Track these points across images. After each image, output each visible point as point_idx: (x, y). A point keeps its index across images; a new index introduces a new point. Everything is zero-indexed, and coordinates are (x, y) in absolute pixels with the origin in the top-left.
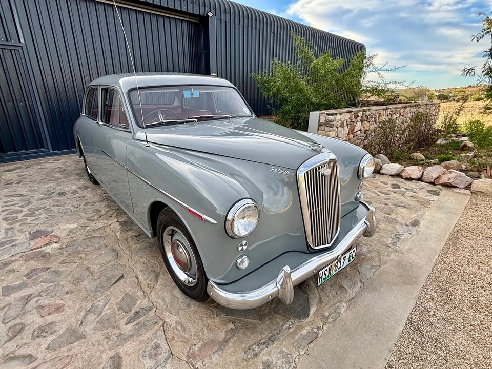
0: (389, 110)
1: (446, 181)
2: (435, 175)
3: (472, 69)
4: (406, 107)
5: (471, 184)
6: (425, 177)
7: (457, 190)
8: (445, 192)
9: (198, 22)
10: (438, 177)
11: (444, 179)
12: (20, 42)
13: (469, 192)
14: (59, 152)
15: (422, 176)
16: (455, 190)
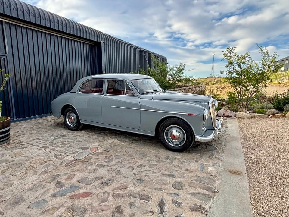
0: (191, 89)
1: (227, 115)
2: (223, 113)
3: (223, 71)
4: (196, 88)
5: (236, 115)
6: (219, 114)
7: (232, 118)
8: (228, 119)
9: (94, 44)
10: (224, 114)
11: (226, 114)
12: (6, 53)
13: (236, 118)
14: (20, 119)
15: (218, 114)
16: (231, 118)
